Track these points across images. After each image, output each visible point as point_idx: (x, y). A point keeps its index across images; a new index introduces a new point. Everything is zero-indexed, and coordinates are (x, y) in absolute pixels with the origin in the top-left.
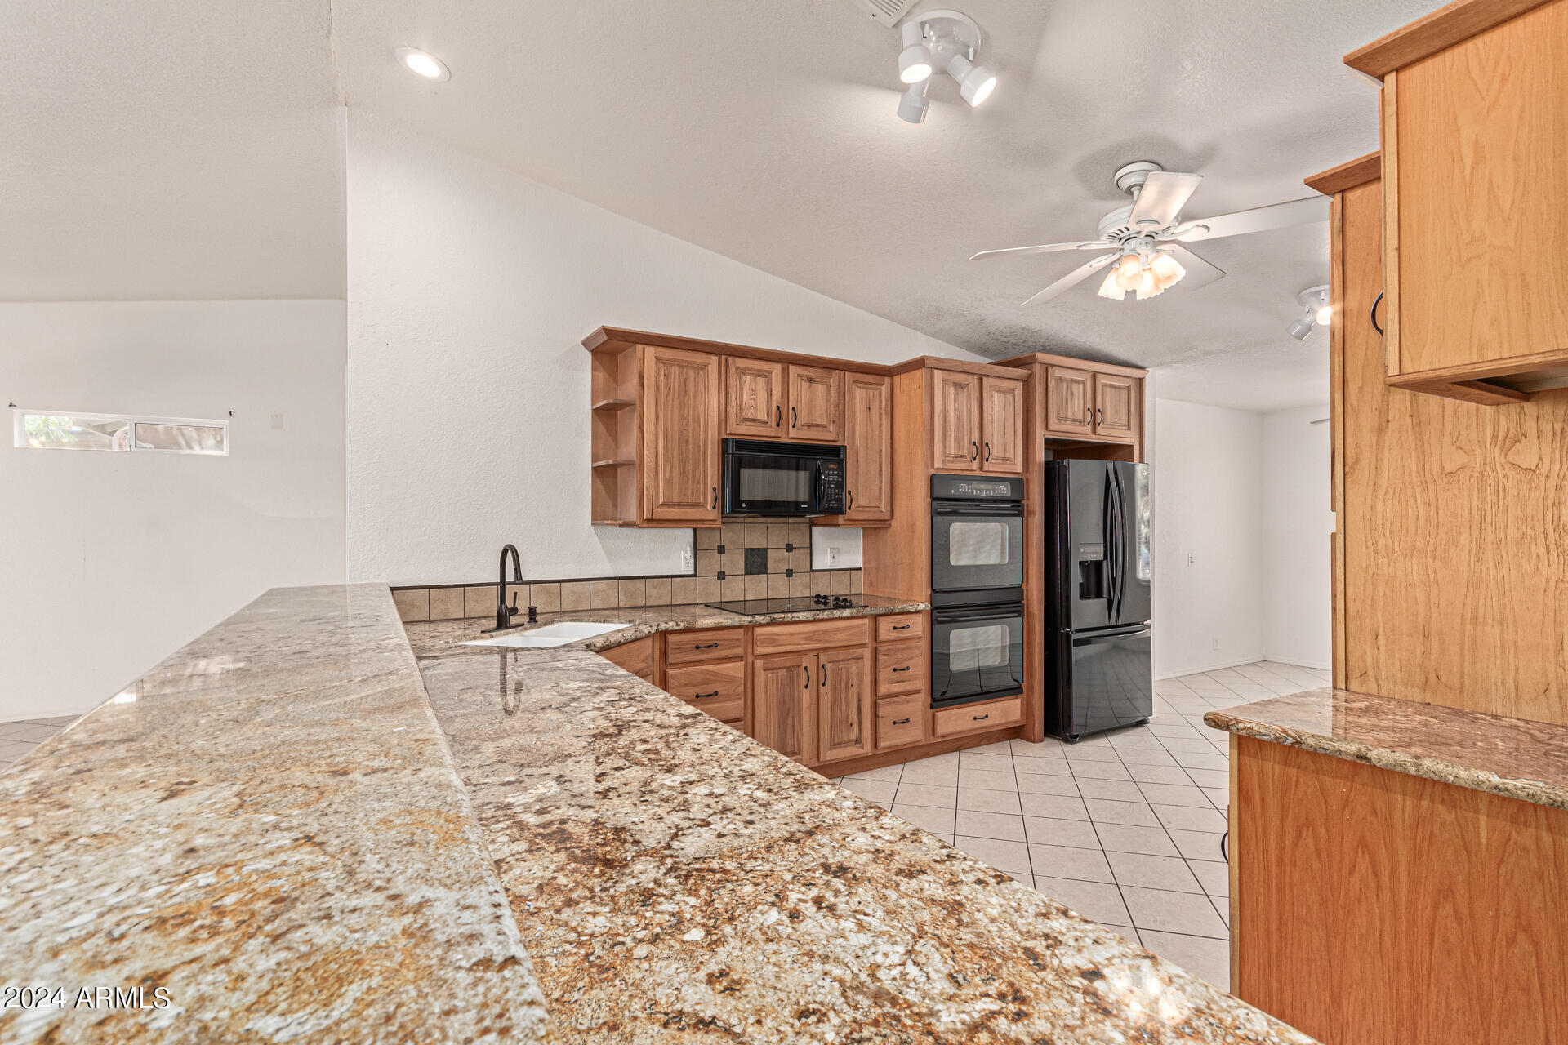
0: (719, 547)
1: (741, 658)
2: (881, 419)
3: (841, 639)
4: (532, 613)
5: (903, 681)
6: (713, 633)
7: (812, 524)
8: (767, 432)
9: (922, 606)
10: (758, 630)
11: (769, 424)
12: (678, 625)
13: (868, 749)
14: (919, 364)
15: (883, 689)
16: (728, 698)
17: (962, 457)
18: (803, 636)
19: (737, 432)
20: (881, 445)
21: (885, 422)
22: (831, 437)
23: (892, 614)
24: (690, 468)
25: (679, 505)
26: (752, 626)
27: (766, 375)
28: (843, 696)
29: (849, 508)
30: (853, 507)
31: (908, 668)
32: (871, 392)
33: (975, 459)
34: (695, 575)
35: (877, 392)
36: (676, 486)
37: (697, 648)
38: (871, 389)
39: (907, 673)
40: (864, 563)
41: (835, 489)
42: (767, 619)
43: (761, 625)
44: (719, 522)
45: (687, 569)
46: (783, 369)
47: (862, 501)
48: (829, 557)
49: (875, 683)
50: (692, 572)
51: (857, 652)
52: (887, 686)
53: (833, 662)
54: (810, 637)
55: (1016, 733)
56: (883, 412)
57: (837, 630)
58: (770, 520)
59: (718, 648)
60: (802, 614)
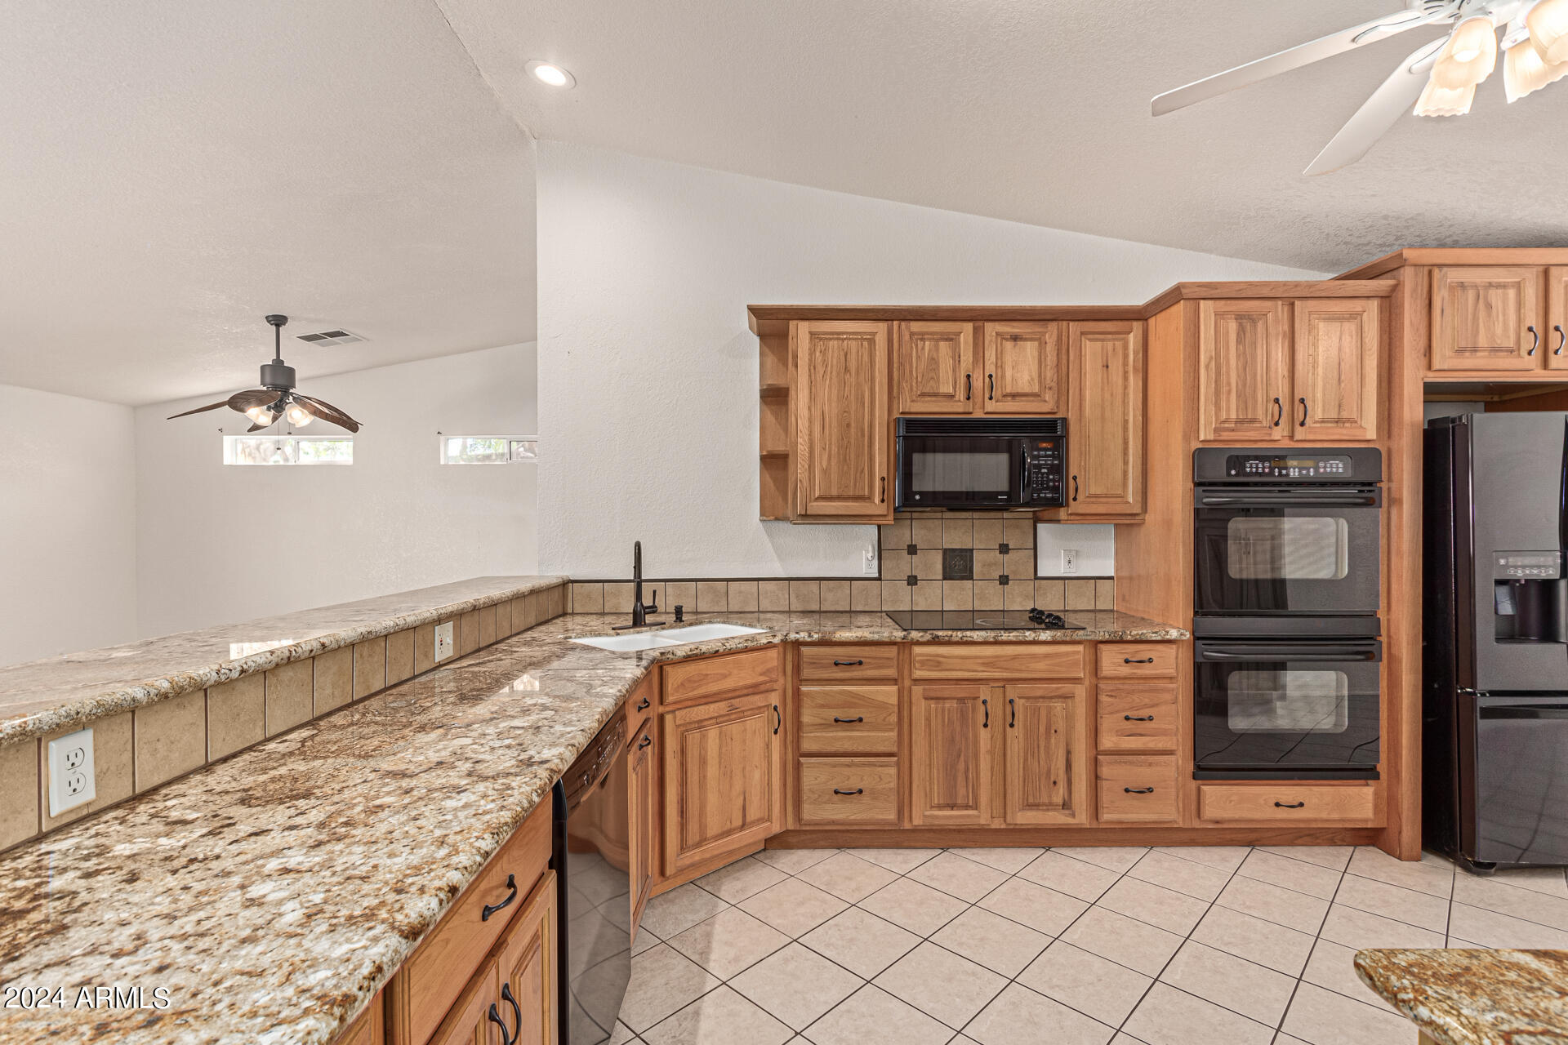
0: (909, 546)
1: (895, 681)
2: (1126, 378)
3: (1040, 669)
4: (679, 612)
5: (1141, 735)
6: (858, 648)
7: (1036, 520)
8: (956, 408)
9: (1174, 634)
10: (917, 650)
11: (957, 398)
12: (810, 636)
13: (1082, 818)
14: (1175, 295)
15: (1108, 742)
16: (875, 727)
17: (1253, 421)
18: (980, 661)
19: (912, 410)
20: (1125, 413)
21: (1134, 383)
22: (1046, 408)
23: (1122, 641)
24: (852, 456)
25: (839, 498)
26: (905, 645)
27: (951, 338)
28: (1042, 744)
29: (1075, 499)
30: (1080, 497)
31: (1151, 719)
32: (1110, 345)
33: (1277, 424)
34: (879, 579)
35: (1119, 344)
36: (834, 476)
37: (836, 664)
38: (1109, 340)
39: (1147, 724)
40: (1117, 570)
41: (1048, 474)
42: (928, 637)
43: (918, 643)
44: (891, 517)
45: (870, 571)
46: (975, 329)
47: (1093, 490)
48: (1063, 562)
49: (1095, 733)
50: (876, 575)
51: (1067, 688)
52: (1115, 739)
53: (1028, 698)
54: (990, 663)
55: (1370, 837)
56: (1130, 368)
57: (1034, 656)
58: (976, 515)
59: (862, 667)
60: (977, 633)
